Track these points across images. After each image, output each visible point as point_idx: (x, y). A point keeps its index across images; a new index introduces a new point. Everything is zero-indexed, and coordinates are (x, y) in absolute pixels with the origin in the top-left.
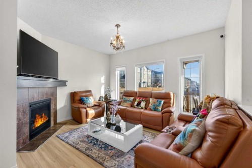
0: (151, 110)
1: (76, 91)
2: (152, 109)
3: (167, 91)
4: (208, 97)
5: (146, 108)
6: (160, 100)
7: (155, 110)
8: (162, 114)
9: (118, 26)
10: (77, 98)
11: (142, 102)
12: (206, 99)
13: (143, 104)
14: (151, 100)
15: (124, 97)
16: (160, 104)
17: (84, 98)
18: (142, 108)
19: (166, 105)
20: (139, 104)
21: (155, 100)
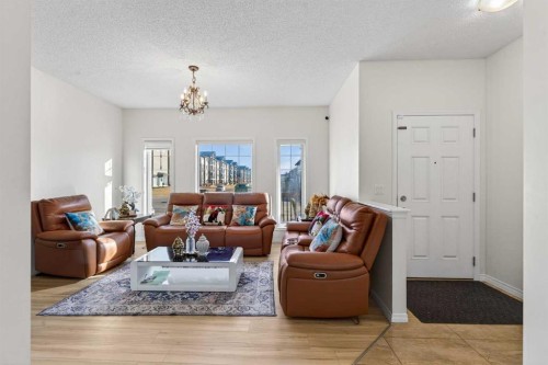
0: (237, 225)
1: (46, 198)
2: (239, 222)
3: (259, 191)
4: (316, 197)
5: (227, 223)
6: (250, 207)
7: (246, 223)
8: (262, 227)
9: (194, 69)
10: (53, 216)
11: (220, 213)
12: (314, 200)
13: (221, 217)
14: (235, 208)
15: (175, 207)
16: (252, 212)
17: (76, 214)
18: (220, 224)
19: (261, 214)
20: (213, 217)
21: (243, 208)
